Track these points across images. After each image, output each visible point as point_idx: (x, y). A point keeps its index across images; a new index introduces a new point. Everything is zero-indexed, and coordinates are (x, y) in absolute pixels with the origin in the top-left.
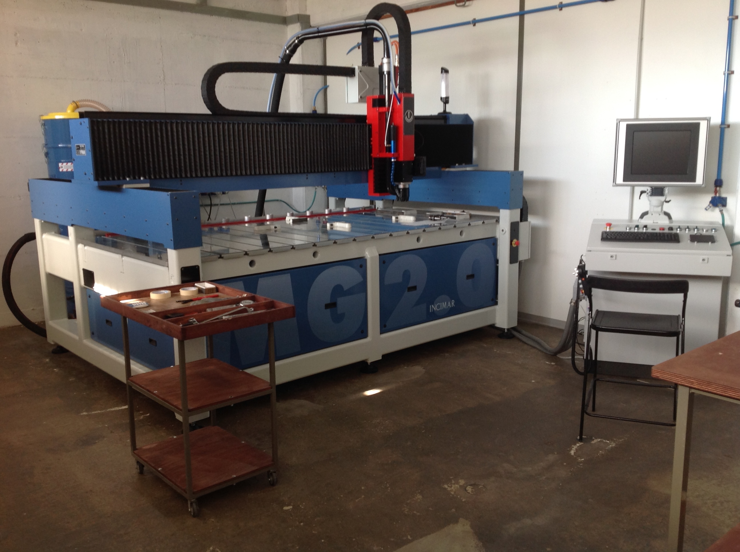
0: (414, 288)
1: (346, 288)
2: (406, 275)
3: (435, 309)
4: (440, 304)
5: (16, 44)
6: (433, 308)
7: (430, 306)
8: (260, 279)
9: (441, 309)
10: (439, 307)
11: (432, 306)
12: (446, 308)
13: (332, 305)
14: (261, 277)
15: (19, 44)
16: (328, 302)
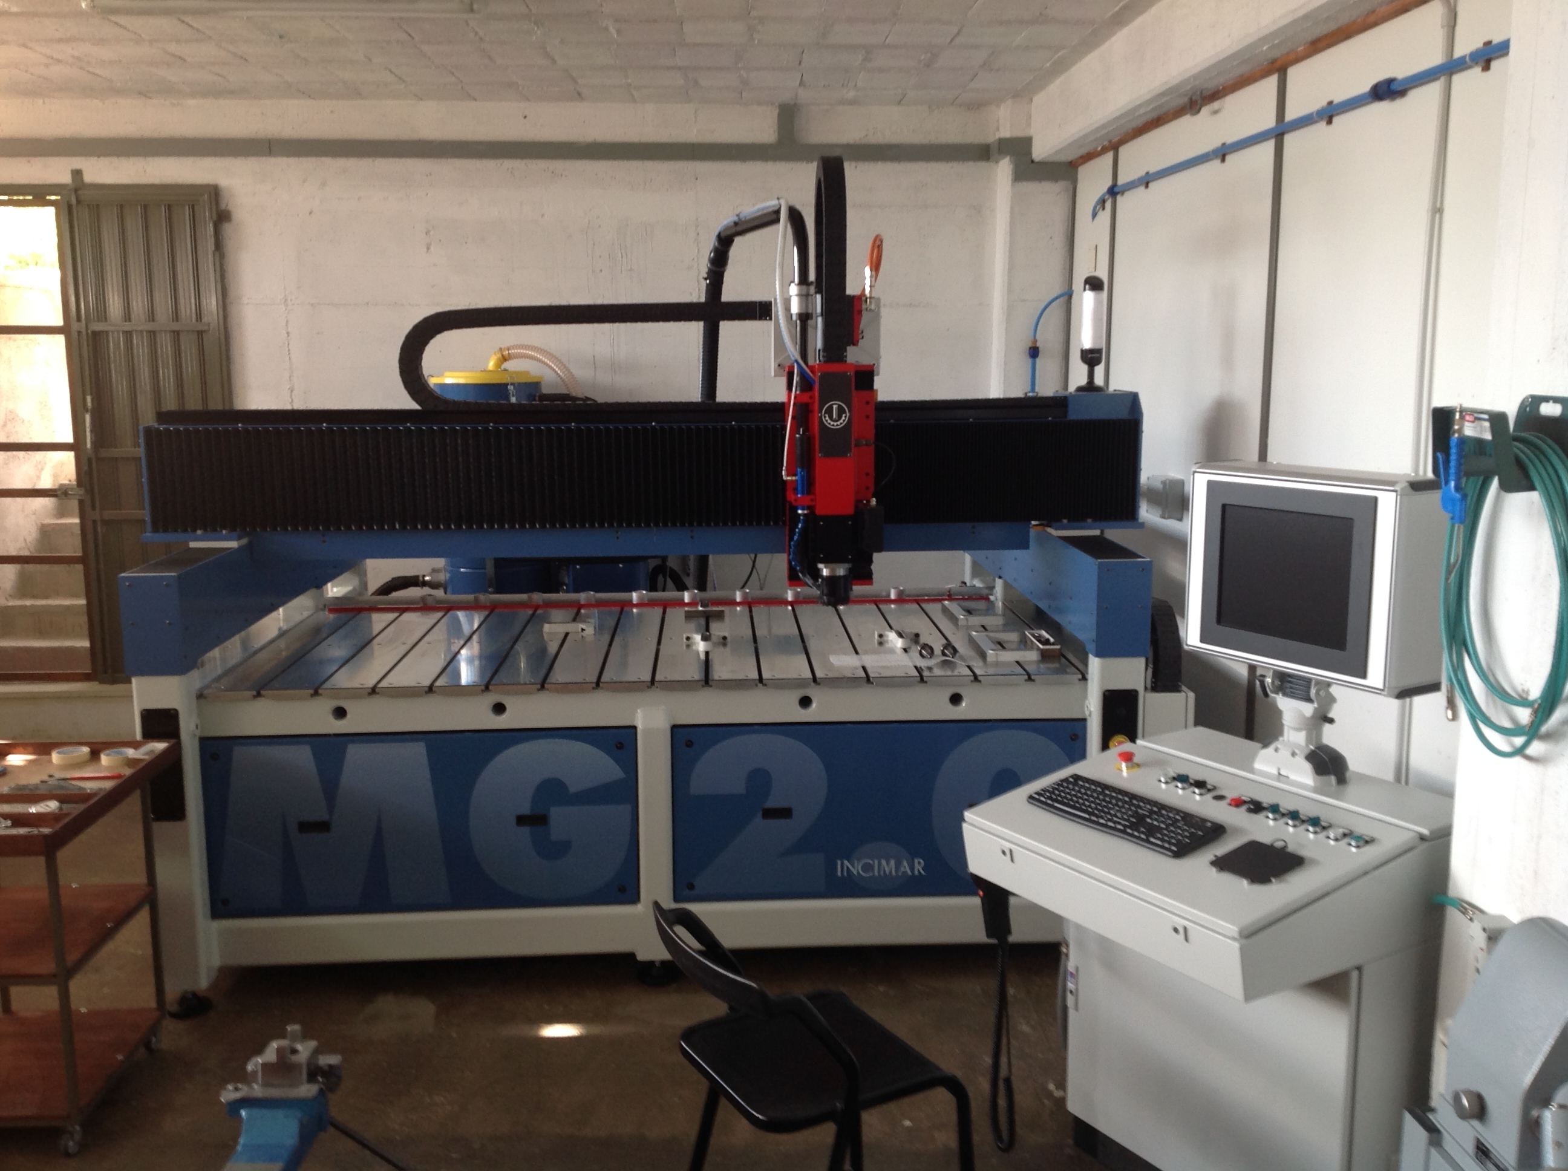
0: (785, 813)
1: (573, 789)
2: (759, 780)
3: (855, 872)
4: (871, 862)
5: (428, 248)
6: (848, 868)
7: (839, 863)
8: (350, 746)
9: (876, 873)
10: (867, 868)
11: (846, 862)
12: (894, 873)
13: (534, 820)
14: (353, 742)
15: (432, 248)
16: (525, 809)
